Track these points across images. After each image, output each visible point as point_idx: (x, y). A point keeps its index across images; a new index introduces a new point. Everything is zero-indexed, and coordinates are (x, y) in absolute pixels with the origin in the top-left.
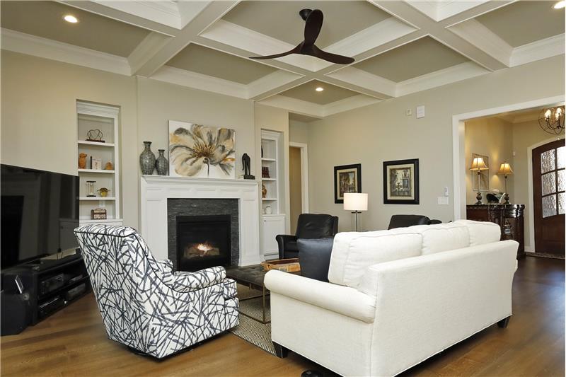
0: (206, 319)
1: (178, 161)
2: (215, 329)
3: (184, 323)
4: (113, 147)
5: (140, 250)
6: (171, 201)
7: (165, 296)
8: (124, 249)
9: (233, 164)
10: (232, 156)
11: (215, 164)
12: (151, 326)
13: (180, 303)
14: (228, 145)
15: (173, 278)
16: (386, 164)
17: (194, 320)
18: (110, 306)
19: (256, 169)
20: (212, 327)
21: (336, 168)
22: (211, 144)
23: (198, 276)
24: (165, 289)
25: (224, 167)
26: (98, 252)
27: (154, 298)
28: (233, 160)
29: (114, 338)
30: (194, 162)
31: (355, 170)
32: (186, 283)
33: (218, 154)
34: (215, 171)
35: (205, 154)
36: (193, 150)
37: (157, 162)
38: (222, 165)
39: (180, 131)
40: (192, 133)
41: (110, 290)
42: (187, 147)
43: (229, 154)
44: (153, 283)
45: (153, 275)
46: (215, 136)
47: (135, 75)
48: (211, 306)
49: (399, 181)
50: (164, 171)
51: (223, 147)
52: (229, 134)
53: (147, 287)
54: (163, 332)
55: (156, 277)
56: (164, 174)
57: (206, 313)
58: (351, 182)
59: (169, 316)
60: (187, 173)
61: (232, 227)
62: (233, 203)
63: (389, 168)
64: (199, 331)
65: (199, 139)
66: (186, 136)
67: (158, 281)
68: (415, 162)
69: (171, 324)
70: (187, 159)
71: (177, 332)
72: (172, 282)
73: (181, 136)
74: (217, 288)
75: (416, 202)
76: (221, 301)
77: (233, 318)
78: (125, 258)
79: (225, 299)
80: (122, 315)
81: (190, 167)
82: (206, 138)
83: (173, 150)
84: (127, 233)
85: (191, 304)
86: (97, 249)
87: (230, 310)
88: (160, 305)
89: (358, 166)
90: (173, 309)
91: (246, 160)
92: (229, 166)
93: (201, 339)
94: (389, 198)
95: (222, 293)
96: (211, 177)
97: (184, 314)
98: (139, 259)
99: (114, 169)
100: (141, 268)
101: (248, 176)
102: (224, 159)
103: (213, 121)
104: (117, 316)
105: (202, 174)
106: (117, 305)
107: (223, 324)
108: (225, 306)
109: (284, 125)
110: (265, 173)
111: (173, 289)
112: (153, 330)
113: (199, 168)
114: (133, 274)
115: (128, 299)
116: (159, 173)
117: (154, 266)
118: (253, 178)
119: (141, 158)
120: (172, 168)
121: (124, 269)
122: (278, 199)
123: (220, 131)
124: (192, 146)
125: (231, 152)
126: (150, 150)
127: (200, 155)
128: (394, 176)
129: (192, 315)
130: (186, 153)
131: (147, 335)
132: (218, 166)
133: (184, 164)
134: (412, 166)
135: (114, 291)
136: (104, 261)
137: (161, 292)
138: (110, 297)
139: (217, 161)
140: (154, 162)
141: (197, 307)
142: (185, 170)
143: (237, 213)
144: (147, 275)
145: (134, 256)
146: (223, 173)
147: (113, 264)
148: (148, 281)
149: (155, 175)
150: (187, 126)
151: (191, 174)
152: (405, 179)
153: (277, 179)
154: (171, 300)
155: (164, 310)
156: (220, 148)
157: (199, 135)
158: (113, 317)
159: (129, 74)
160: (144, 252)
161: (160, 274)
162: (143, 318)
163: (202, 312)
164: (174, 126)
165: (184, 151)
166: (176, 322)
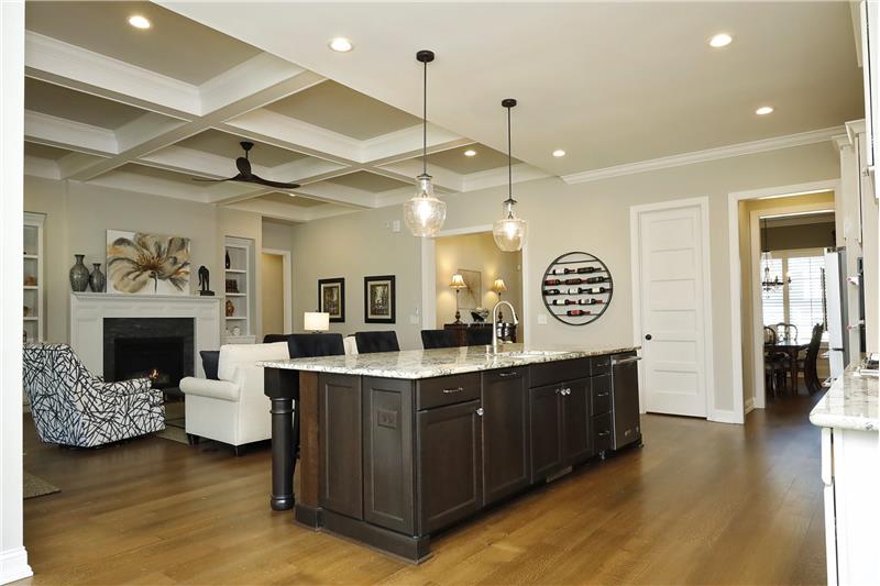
0: (131, 420)
1: (118, 276)
2: (140, 430)
3: (111, 421)
4: (36, 259)
5: (73, 362)
6: (108, 322)
7: (94, 398)
8: (60, 360)
9: (187, 278)
10: (187, 269)
11: (164, 279)
12: (81, 421)
13: (107, 405)
14: (181, 257)
15: (102, 385)
16: (367, 279)
17: (120, 419)
18: (44, 410)
19: (217, 283)
20: (137, 427)
21: (321, 282)
22: (159, 256)
23: (125, 384)
24: (94, 393)
25: (176, 282)
26: (35, 365)
27: (84, 399)
28: (187, 273)
29: (46, 440)
30: (138, 276)
31: (339, 284)
32: (113, 388)
33: (168, 267)
34: (165, 287)
35: (153, 268)
36: (137, 263)
37: (91, 277)
38: (172, 280)
39: (121, 241)
40: (135, 243)
41: (45, 396)
42: (129, 260)
43: (183, 266)
44: (83, 387)
45: (83, 381)
46: (165, 246)
47: (66, 179)
48: (136, 411)
49: (379, 299)
50: (101, 287)
51: (175, 258)
52: (183, 243)
53: (79, 390)
54: (91, 426)
55: (87, 382)
56: (100, 291)
57: (131, 415)
58: (335, 298)
59: (98, 414)
60: (128, 289)
61: (185, 350)
62: (187, 324)
63: (370, 283)
64: (125, 430)
65: (145, 251)
66: (128, 247)
67: (88, 386)
68: (392, 278)
69: (99, 420)
70: (129, 274)
71: (104, 427)
72: (101, 388)
73: (122, 248)
74: (143, 396)
75: (392, 321)
76: (147, 406)
77: (159, 422)
78: (61, 367)
79: (151, 406)
80: (56, 417)
81: (133, 283)
82: (153, 249)
83: (111, 264)
84: (62, 348)
85: (118, 407)
86: (34, 362)
87: (155, 415)
88: (89, 405)
89: (342, 281)
90: (101, 409)
91: (204, 273)
92: (183, 281)
93: (126, 436)
94: (370, 317)
95: (148, 400)
96: (158, 293)
97: (111, 414)
98: (73, 368)
99: (36, 285)
100: (74, 375)
101: (206, 292)
102: (177, 272)
103: (164, 228)
104: (51, 417)
105: (148, 290)
106: (51, 408)
107: (148, 426)
108: (150, 412)
109: (255, 231)
110: (231, 286)
111: (101, 393)
112: (83, 424)
113: (144, 283)
114: (67, 380)
115: (62, 401)
116: (93, 290)
117: (85, 374)
118: (212, 294)
119: (72, 273)
120: (110, 284)
121: (59, 376)
122: (248, 318)
123: (171, 241)
124: (136, 258)
125: (185, 264)
126: (82, 264)
127: (145, 269)
128: (374, 294)
129: (118, 415)
130: (128, 267)
131: (78, 429)
132: (169, 281)
133: (126, 279)
134: (389, 282)
135: (49, 396)
136: (41, 371)
137: (90, 394)
138: (45, 402)
139: (167, 275)
140: (86, 278)
141: (123, 409)
142: (125, 287)
143: (192, 334)
144: (79, 380)
145: (68, 365)
146: (175, 288)
147: (50, 373)
148: (80, 385)
149: (88, 293)
150: (130, 236)
151: (133, 291)
152: (384, 298)
153: (248, 294)
154: (99, 402)
155: (93, 409)
156: (171, 260)
157: (144, 246)
158: (46, 420)
159: (59, 178)
160: (76, 362)
161: (90, 381)
162: (74, 415)
163: (127, 414)
164: (113, 236)
165: (126, 264)
166: (103, 420)
